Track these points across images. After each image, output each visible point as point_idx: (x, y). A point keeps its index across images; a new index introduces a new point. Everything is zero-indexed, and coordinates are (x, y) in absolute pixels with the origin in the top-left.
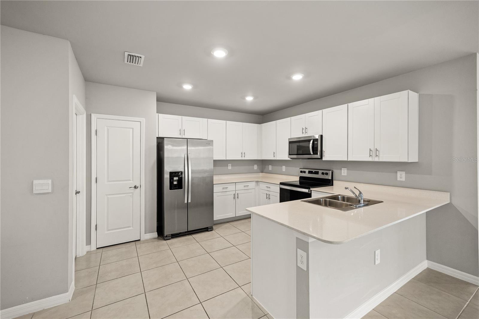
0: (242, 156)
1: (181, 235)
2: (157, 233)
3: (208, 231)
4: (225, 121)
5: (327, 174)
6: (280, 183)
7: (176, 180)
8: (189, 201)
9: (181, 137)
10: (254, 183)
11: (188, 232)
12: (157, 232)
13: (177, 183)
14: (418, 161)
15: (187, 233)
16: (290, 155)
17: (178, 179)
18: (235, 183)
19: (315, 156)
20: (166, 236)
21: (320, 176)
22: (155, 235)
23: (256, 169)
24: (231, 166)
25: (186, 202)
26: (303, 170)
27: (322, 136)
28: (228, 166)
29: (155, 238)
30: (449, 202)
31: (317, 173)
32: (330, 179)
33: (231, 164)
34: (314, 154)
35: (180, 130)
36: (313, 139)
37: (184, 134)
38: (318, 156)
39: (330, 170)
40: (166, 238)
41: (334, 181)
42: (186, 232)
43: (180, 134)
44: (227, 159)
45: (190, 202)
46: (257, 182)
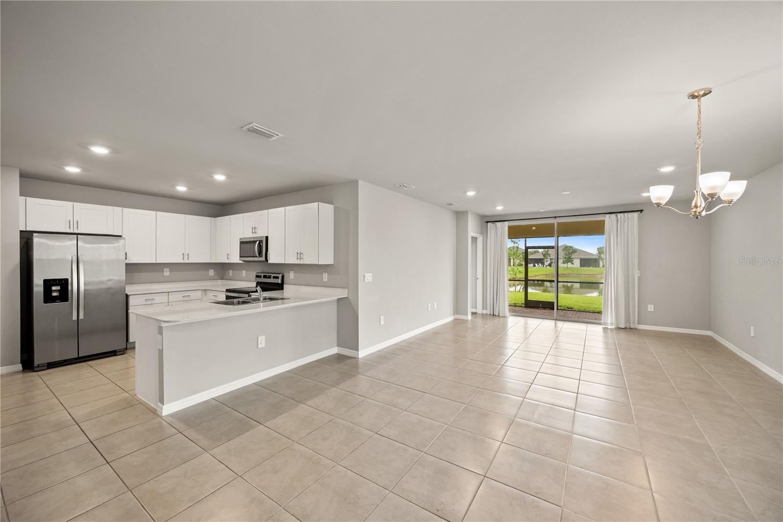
0: (183, 259)
1: (67, 363)
2: (21, 365)
3: (116, 355)
4: (155, 212)
5: (277, 278)
6: (227, 290)
7: (55, 291)
8: (81, 317)
9: (71, 231)
10: (200, 293)
11: (79, 358)
12: (21, 363)
13: (58, 295)
14: (333, 263)
15: (78, 361)
16: (240, 257)
17: (59, 289)
18: (168, 292)
19: (260, 259)
20: (38, 367)
21: (272, 280)
22: (19, 367)
23: (213, 274)
24: (170, 272)
25: (75, 318)
26: (258, 274)
27: (267, 238)
28: (163, 272)
29: (17, 372)
30: (347, 296)
31: (270, 277)
32: (279, 282)
33: (168, 269)
34: (259, 257)
35: (70, 222)
36: (259, 241)
37: (77, 228)
38: (263, 259)
39: (280, 274)
40: (36, 369)
41: (284, 285)
42: (75, 359)
43: (70, 227)
44: (157, 262)
45: (83, 318)
46: (205, 290)
